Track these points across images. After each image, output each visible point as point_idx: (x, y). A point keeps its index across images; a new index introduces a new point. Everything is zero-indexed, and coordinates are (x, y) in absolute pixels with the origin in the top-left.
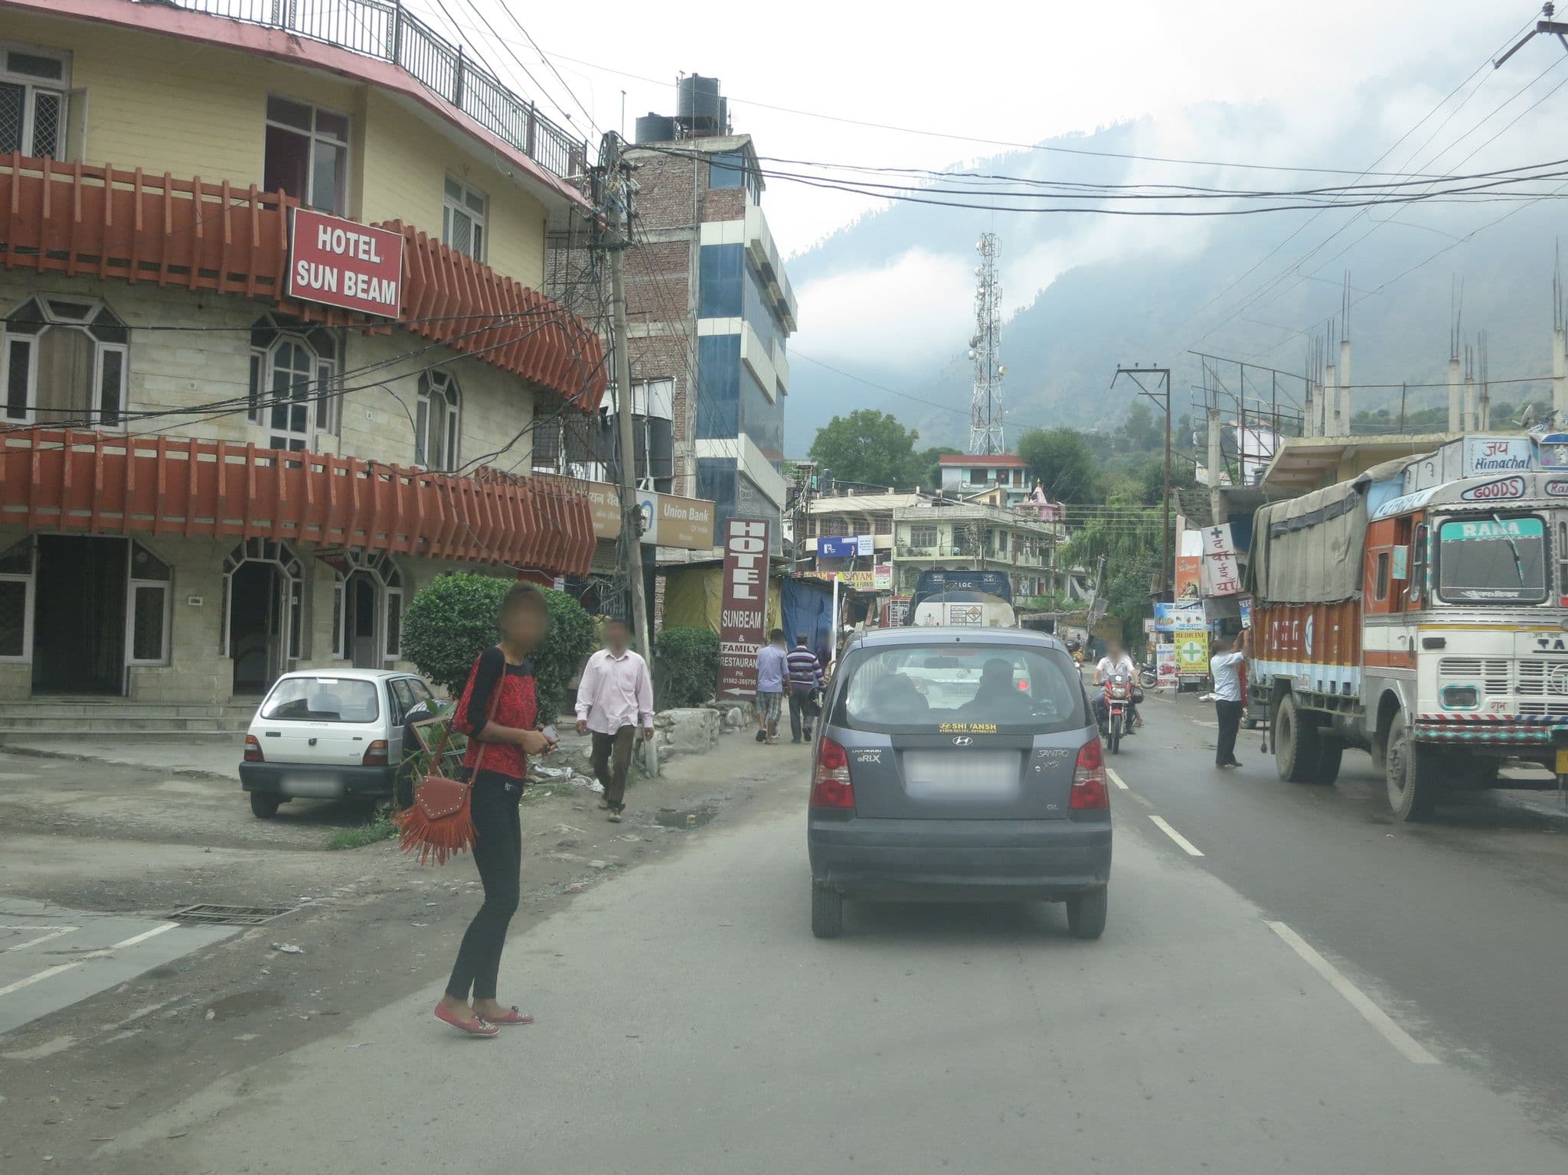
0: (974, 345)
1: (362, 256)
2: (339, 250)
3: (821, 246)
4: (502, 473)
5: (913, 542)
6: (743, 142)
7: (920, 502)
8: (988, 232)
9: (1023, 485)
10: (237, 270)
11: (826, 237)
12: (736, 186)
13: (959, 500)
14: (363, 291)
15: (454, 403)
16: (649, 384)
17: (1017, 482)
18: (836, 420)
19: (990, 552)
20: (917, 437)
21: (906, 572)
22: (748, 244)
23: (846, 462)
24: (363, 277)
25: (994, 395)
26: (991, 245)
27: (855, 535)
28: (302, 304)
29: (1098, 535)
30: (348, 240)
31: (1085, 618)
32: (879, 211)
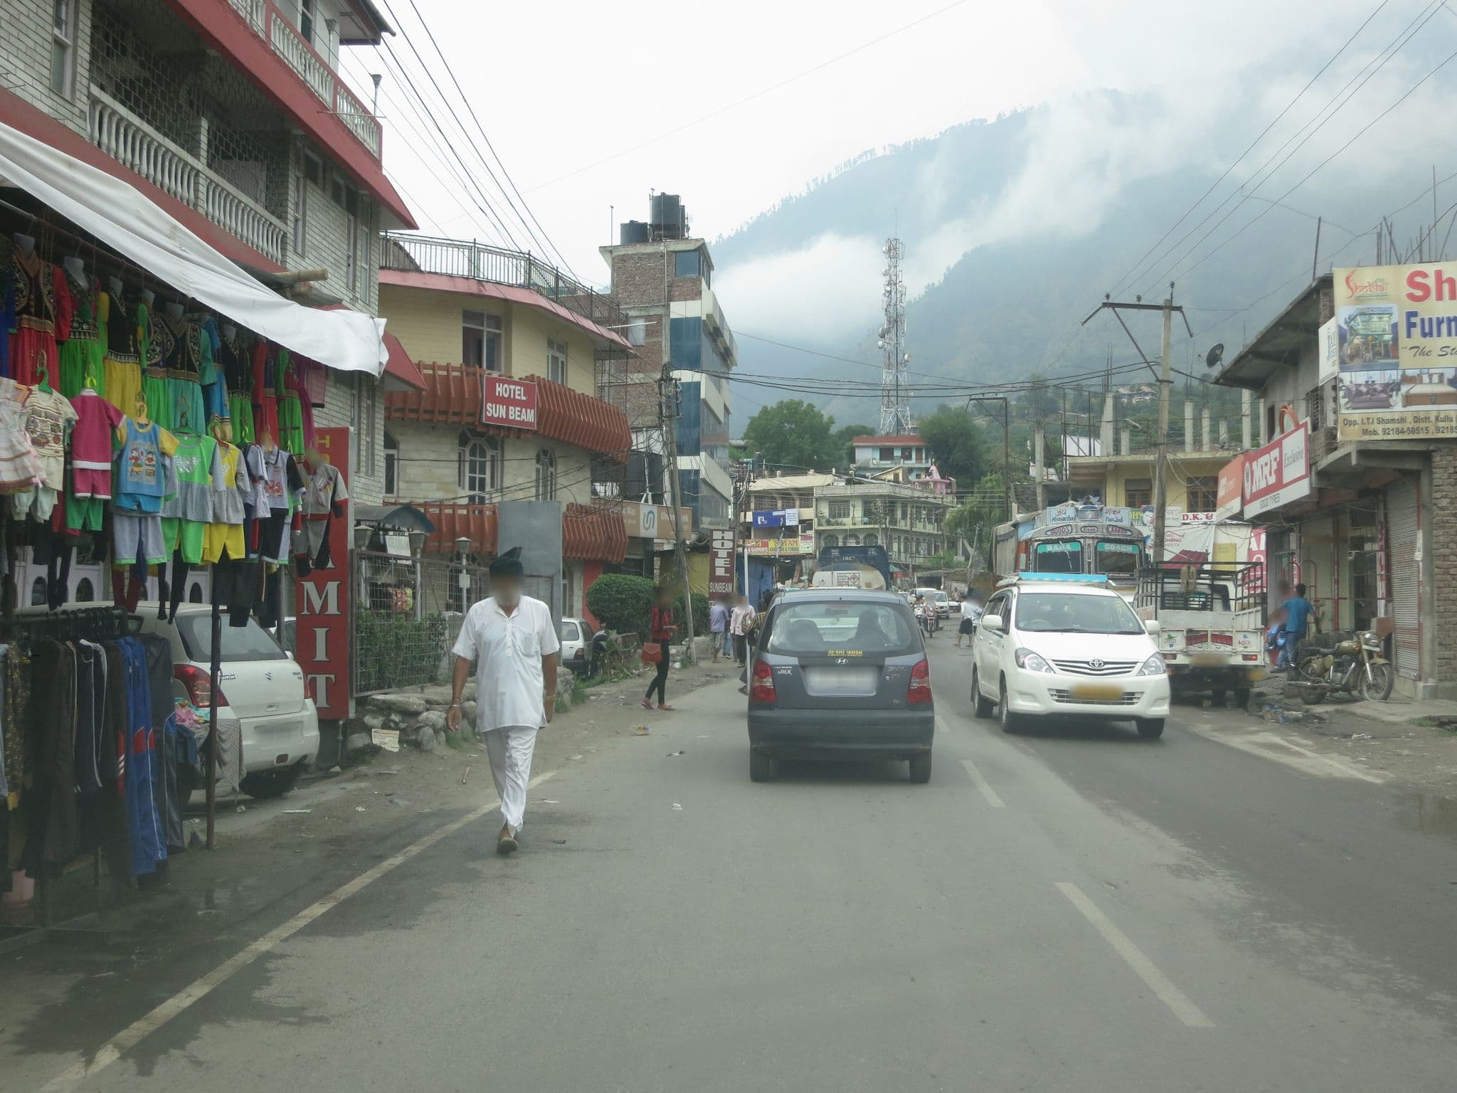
0: (883, 336)
1: (517, 397)
2: (506, 396)
3: (745, 230)
4: (580, 505)
5: (830, 514)
6: (699, 244)
7: (835, 481)
8: (892, 237)
9: (924, 461)
10: (456, 410)
11: (750, 222)
12: (694, 276)
13: (867, 478)
14: (519, 416)
15: (552, 466)
16: (647, 431)
17: (919, 459)
18: (765, 409)
19: (893, 522)
20: (833, 423)
21: (825, 539)
22: (704, 318)
23: (774, 445)
24: (518, 409)
25: (900, 379)
26: (895, 249)
27: (783, 509)
28: (488, 425)
29: (975, 509)
30: (510, 390)
31: (965, 574)
32: (798, 196)
